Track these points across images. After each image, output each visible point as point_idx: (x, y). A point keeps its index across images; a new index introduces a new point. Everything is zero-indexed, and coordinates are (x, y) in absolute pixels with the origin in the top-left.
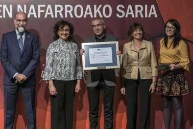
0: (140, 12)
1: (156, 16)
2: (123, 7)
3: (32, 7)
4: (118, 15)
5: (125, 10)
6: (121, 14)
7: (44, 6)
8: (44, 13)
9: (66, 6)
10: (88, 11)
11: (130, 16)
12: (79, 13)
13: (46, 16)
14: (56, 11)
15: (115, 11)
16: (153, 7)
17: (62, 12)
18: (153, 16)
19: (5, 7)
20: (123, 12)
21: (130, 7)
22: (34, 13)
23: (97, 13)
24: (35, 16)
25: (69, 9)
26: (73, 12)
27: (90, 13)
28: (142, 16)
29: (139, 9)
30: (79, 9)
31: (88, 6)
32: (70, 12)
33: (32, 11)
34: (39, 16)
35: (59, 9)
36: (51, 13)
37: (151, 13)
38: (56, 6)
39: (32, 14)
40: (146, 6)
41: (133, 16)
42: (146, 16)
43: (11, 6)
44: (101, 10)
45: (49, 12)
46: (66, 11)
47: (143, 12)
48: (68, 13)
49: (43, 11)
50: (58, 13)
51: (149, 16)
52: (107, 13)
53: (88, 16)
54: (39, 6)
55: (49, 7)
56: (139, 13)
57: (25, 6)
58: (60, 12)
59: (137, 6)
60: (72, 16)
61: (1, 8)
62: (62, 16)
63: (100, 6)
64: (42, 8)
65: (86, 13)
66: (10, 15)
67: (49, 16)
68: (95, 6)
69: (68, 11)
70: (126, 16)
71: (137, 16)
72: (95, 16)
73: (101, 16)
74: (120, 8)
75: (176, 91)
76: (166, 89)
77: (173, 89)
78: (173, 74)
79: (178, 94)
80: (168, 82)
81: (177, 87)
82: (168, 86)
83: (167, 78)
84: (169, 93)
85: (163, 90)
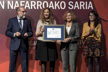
0: (83, 6)
1: (92, 8)
2: (72, 3)
3: (17, 2)
4: (69, 8)
5: (74, 5)
6: (71, 7)
7: (24, 2)
9: (38, 2)
14: (32, 5)
15: (67, 5)
16: (90, 3)
17: (35, 6)
18: (90, 8)
21: (77, 2)
25: (39, 4)
26: (42, 6)
27: (53, 6)
28: (84, 8)
29: (82, 4)
30: (45, 4)
31: (51, 2)
32: (40, 5)
33: (17, 5)
35: (33, 3)
36: (29, 6)
37: (89, 7)
40: (86, 2)
41: (79, 8)
42: (86, 8)
43: (4, 2)
45: (27, 5)
47: (85, 6)
48: (39, 6)
49: (23, 5)
51: (88, 8)
52: (63, 7)
53: (51, 8)
54: (21, 2)
55: (27, 2)
57: (12, 2)
58: (34, 5)
59: (81, 2)
60: (41, 8)
62: (35, 8)
63: (59, 2)
64: (23, 3)
65: (50, 6)
67: (27, 8)
68: (55, 2)
69: (39, 5)
70: (75, 8)
71: (81, 8)
72: (56, 8)
73: (59, 8)
74: (71, 3)
75: (98, 54)
76: (91, 53)
77: (96, 53)
78: (95, 44)
79: (99, 56)
80: (92, 48)
81: (98, 51)
82: (92, 51)
83: (91, 46)
84: (93, 55)
85: (90, 53)
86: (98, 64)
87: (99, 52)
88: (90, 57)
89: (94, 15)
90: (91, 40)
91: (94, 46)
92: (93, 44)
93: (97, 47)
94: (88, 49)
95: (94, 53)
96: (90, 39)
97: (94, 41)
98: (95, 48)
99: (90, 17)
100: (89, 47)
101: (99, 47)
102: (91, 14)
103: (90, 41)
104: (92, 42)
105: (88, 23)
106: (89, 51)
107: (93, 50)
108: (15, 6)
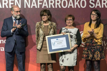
2: (94, 1)
3: (34, 1)
4: (90, 6)
5: (95, 3)
6: (92, 5)
8: (42, 5)
10: (71, 4)
11: (98, 7)
12: (65, 5)
13: (43, 7)
14: (50, 4)
15: (88, 4)
19: (16, 1)
21: (98, 1)
22: (35, 5)
23: (77, 5)
24: (36, 7)
25: (58, 2)
26: (61, 4)
27: (72, 5)
28: (106, 7)
30: (65, 2)
31: (71, 1)
32: (59, 4)
33: (34, 4)
34: (39, 7)
35: (51, 2)
36: (47, 5)
39: (34, 5)
41: (100, 7)
44: (79, 3)
45: (45, 4)
46: (56, 4)
49: (41, 4)
50: (51, 5)
52: (83, 5)
53: (71, 7)
55: (45, 1)
56: (104, 5)
58: (52, 4)
60: (60, 7)
62: (53, 7)
64: (40, 2)
65: (69, 5)
67: (45, 7)
68: (75, 0)
70: (96, 7)
71: (103, 7)
72: (75, 7)
73: (79, 7)
74: (92, 2)
75: (98, 57)
76: (91, 56)
77: (95, 56)
78: (96, 46)
79: (99, 59)
80: (92, 51)
81: (98, 54)
82: (92, 54)
83: (91, 48)
84: (92, 58)
85: (89, 56)
86: (97, 68)
87: (100, 55)
88: (89, 60)
89: (96, 14)
90: (92, 42)
91: (94, 48)
92: (93, 46)
93: (97, 50)
94: (88, 51)
95: (93, 56)
96: (91, 40)
97: (95, 43)
98: (95, 50)
99: (92, 16)
100: (88, 50)
101: (99, 50)
102: (93, 13)
103: (90, 42)
104: (93, 44)
105: (90, 23)
106: (88, 54)
107: (92, 52)
108: (32, 5)
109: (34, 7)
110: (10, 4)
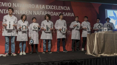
0: (69, 15)
3: (38, 12)
5: (65, 14)
6: (64, 15)
8: (42, 14)
9: (48, 12)
11: (66, 16)
12: (52, 14)
16: (73, 13)
18: (73, 16)
19: (29, 11)
20: (64, 14)
21: (66, 13)
22: (39, 14)
23: (57, 15)
25: (49, 13)
26: (50, 14)
27: (55, 14)
28: (70, 16)
29: (69, 14)
30: (52, 13)
31: (55, 12)
34: (40, 15)
36: (44, 14)
38: (45, 12)
40: (71, 13)
43: (31, 11)
47: (70, 15)
53: (55, 15)
54: (40, 12)
55: (43, 12)
57: (36, 11)
59: (68, 13)
61: (28, 12)
63: (58, 12)
64: (41, 12)
65: (54, 14)
66: (31, 14)
67: (43, 15)
74: (64, 13)
108: (37, 14)
109: (38, 14)
110: (27, 12)
